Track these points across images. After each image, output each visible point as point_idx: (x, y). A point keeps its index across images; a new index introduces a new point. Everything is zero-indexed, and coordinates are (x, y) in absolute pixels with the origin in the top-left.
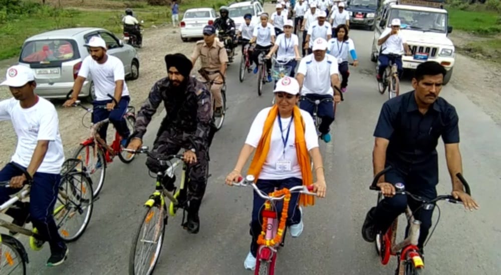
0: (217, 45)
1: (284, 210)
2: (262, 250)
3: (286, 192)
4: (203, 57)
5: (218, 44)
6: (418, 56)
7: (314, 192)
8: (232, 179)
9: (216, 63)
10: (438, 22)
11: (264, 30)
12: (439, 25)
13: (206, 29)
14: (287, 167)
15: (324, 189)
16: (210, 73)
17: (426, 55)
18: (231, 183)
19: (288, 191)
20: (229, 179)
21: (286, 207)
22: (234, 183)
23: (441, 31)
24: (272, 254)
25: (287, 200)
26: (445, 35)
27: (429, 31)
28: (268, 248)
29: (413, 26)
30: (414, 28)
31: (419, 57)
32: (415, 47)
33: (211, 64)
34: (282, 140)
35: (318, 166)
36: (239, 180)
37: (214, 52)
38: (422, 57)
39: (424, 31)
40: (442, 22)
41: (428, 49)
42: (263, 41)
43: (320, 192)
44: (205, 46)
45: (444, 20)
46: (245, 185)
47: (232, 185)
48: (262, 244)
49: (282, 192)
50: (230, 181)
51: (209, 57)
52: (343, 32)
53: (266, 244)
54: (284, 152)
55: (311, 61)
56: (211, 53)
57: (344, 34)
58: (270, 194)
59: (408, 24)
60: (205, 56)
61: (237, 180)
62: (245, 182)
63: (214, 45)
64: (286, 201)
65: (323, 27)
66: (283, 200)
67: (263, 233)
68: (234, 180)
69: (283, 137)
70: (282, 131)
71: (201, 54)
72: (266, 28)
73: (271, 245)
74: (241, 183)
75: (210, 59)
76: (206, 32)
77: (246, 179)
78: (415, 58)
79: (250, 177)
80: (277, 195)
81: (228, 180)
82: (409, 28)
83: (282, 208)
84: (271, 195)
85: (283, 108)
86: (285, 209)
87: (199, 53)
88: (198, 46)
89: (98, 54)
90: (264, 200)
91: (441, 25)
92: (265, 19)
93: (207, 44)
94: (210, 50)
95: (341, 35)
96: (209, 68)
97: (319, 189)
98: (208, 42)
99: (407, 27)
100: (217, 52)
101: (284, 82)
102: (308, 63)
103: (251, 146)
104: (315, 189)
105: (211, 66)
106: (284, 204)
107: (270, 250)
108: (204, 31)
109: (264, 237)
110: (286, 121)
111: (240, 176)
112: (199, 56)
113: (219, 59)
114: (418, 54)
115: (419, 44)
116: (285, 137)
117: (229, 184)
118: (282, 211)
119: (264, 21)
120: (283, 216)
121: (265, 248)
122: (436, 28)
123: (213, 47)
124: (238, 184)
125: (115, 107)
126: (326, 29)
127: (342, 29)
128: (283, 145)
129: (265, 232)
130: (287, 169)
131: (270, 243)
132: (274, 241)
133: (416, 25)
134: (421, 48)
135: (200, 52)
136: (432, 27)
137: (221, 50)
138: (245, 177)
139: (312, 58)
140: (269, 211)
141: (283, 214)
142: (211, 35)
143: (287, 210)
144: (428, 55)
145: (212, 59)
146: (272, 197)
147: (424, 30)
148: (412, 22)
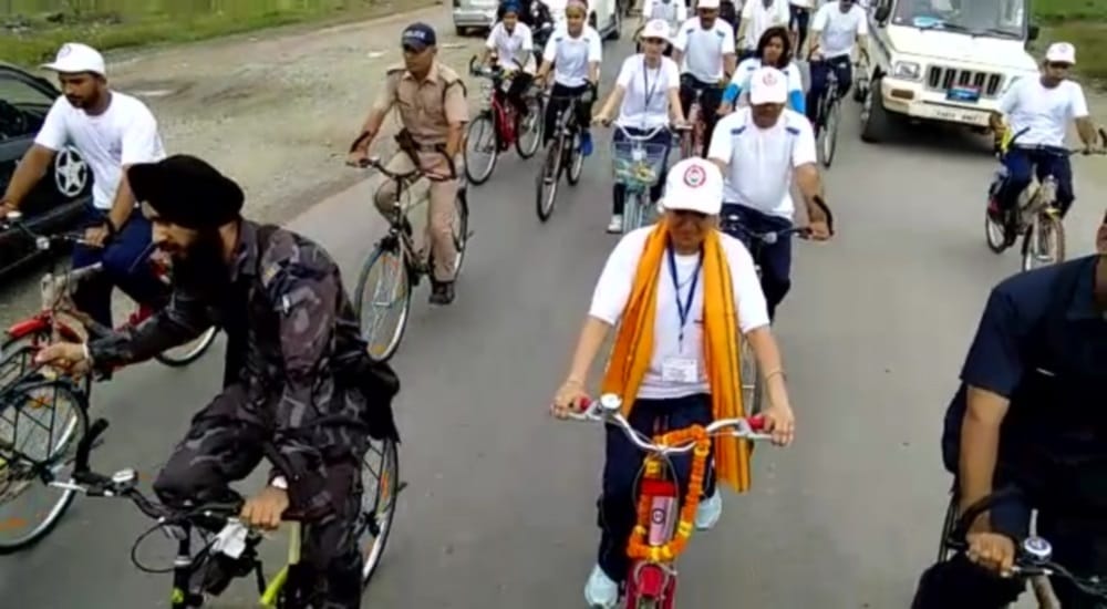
0: (440, 78)
1: (693, 477)
2: (640, 572)
3: (700, 436)
4: (403, 107)
5: (443, 75)
6: (957, 91)
7: (766, 432)
8: (565, 405)
9: (438, 124)
10: (1008, 16)
11: (572, 44)
12: (1010, 23)
13: (409, 34)
14: (687, 373)
15: (789, 425)
16: (424, 149)
17: (974, 91)
18: (564, 414)
19: (705, 434)
20: (559, 404)
21: (699, 469)
22: (572, 414)
23: (1013, 36)
24: (667, 579)
25: (701, 454)
26: (1021, 44)
27: (982, 35)
28: (655, 566)
29: (950, 23)
30: (951, 27)
31: (960, 94)
32: (951, 73)
33: (425, 125)
34: (676, 307)
35: (773, 371)
36: (584, 407)
37: (431, 95)
38: (966, 95)
39: (975, 35)
40: (1016, 14)
41: (980, 76)
42: (570, 74)
43: (781, 433)
44: (409, 79)
45: (1021, 11)
46: (597, 418)
47: (567, 418)
48: (640, 558)
49: (689, 436)
50: (561, 408)
51: (418, 108)
52: (778, 46)
53: (651, 558)
54: (681, 337)
55: (743, 128)
56: (421, 97)
57: (780, 51)
58: (657, 438)
59: (940, 18)
60: (407, 104)
61: (577, 405)
62: (598, 411)
63: (432, 76)
64: (700, 457)
65: (712, 33)
66: (691, 454)
67: (639, 529)
68: (571, 405)
69: (678, 302)
70: (677, 286)
71: (396, 100)
72: (580, 39)
73: (663, 559)
74: (589, 412)
75: (422, 112)
76: (407, 41)
77: (600, 403)
78: (950, 96)
79: (611, 400)
80: (678, 443)
81: (555, 407)
82: (940, 27)
83: (689, 472)
84: (661, 442)
85: (687, 239)
86: (698, 474)
87: (393, 98)
88: (391, 77)
89: (84, 89)
90: (643, 453)
91: (1016, 22)
92: (577, 17)
93: (414, 73)
94: (420, 88)
95: (773, 53)
96: (420, 135)
97: (778, 427)
98: (415, 69)
99: (936, 24)
100: (440, 94)
101: (689, 180)
102: (737, 132)
103: (603, 322)
104: (767, 426)
105: (426, 132)
106: (695, 464)
107: (660, 569)
108: (404, 38)
109: (646, 540)
110: (686, 264)
111: (584, 394)
112: (392, 104)
113: (443, 114)
114: (956, 87)
115: (959, 65)
116: (684, 302)
117: (559, 417)
118: (688, 480)
119: (573, 20)
120: (691, 493)
121: (649, 565)
122: (1002, 30)
123: (428, 82)
124: (581, 416)
125: (107, 241)
126: (719, 38)
127: (777, 40)
128: (679, 321)
129: (648, 528)
130: (687, 380)
131: (661, 554)
132: (671, 550)
133: (959, 23)
134: (966, 74)
135: (396, 94)
136: (993, 26)
137: (450, 90)
138: (598, 398)
139: (746, 120)
140: (656, 480)
141: (691, 486)
142: (422, 50)
143: (701, 479)
144: (980, 92)
145: (427, 113)
146: (664, 446)
147: (974, 32)
148: (948, 13)
